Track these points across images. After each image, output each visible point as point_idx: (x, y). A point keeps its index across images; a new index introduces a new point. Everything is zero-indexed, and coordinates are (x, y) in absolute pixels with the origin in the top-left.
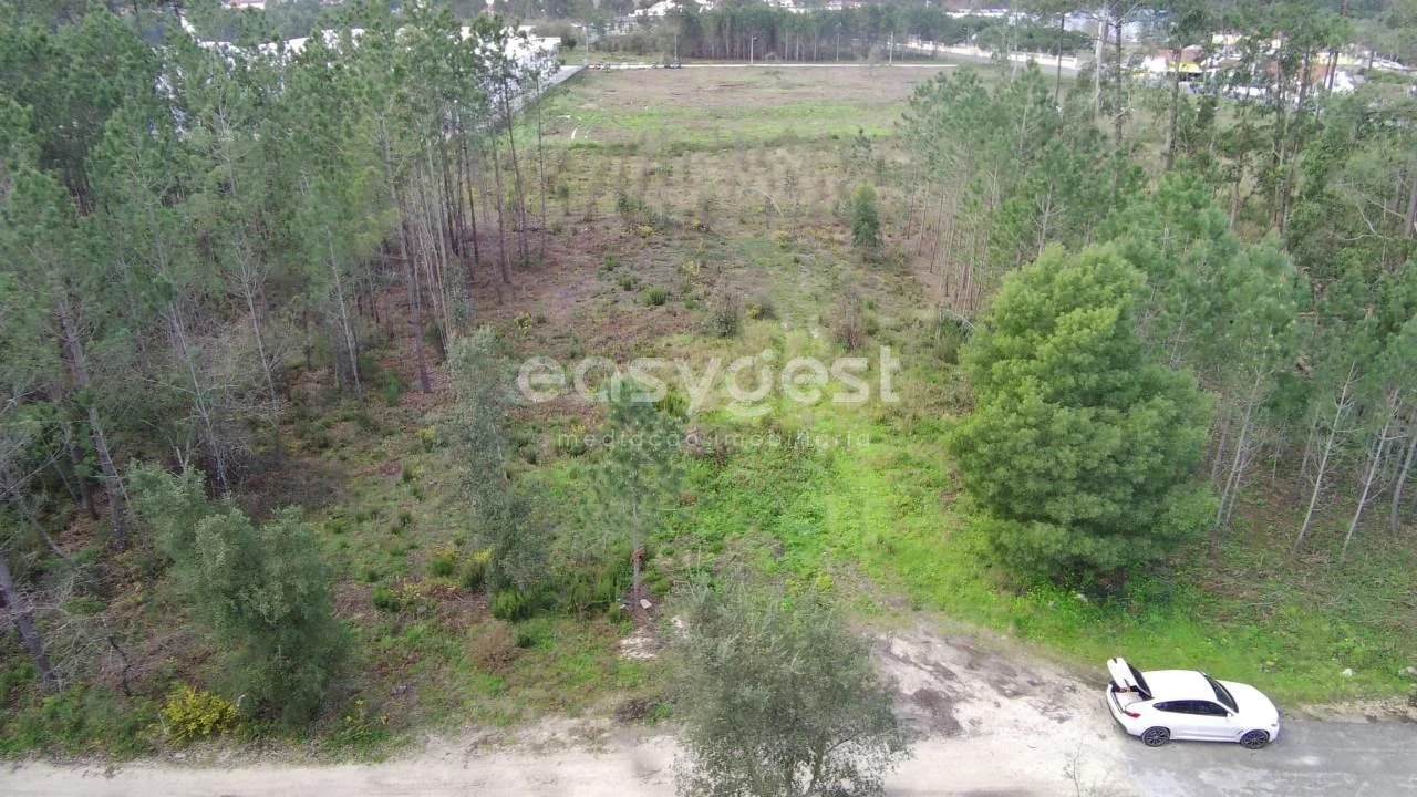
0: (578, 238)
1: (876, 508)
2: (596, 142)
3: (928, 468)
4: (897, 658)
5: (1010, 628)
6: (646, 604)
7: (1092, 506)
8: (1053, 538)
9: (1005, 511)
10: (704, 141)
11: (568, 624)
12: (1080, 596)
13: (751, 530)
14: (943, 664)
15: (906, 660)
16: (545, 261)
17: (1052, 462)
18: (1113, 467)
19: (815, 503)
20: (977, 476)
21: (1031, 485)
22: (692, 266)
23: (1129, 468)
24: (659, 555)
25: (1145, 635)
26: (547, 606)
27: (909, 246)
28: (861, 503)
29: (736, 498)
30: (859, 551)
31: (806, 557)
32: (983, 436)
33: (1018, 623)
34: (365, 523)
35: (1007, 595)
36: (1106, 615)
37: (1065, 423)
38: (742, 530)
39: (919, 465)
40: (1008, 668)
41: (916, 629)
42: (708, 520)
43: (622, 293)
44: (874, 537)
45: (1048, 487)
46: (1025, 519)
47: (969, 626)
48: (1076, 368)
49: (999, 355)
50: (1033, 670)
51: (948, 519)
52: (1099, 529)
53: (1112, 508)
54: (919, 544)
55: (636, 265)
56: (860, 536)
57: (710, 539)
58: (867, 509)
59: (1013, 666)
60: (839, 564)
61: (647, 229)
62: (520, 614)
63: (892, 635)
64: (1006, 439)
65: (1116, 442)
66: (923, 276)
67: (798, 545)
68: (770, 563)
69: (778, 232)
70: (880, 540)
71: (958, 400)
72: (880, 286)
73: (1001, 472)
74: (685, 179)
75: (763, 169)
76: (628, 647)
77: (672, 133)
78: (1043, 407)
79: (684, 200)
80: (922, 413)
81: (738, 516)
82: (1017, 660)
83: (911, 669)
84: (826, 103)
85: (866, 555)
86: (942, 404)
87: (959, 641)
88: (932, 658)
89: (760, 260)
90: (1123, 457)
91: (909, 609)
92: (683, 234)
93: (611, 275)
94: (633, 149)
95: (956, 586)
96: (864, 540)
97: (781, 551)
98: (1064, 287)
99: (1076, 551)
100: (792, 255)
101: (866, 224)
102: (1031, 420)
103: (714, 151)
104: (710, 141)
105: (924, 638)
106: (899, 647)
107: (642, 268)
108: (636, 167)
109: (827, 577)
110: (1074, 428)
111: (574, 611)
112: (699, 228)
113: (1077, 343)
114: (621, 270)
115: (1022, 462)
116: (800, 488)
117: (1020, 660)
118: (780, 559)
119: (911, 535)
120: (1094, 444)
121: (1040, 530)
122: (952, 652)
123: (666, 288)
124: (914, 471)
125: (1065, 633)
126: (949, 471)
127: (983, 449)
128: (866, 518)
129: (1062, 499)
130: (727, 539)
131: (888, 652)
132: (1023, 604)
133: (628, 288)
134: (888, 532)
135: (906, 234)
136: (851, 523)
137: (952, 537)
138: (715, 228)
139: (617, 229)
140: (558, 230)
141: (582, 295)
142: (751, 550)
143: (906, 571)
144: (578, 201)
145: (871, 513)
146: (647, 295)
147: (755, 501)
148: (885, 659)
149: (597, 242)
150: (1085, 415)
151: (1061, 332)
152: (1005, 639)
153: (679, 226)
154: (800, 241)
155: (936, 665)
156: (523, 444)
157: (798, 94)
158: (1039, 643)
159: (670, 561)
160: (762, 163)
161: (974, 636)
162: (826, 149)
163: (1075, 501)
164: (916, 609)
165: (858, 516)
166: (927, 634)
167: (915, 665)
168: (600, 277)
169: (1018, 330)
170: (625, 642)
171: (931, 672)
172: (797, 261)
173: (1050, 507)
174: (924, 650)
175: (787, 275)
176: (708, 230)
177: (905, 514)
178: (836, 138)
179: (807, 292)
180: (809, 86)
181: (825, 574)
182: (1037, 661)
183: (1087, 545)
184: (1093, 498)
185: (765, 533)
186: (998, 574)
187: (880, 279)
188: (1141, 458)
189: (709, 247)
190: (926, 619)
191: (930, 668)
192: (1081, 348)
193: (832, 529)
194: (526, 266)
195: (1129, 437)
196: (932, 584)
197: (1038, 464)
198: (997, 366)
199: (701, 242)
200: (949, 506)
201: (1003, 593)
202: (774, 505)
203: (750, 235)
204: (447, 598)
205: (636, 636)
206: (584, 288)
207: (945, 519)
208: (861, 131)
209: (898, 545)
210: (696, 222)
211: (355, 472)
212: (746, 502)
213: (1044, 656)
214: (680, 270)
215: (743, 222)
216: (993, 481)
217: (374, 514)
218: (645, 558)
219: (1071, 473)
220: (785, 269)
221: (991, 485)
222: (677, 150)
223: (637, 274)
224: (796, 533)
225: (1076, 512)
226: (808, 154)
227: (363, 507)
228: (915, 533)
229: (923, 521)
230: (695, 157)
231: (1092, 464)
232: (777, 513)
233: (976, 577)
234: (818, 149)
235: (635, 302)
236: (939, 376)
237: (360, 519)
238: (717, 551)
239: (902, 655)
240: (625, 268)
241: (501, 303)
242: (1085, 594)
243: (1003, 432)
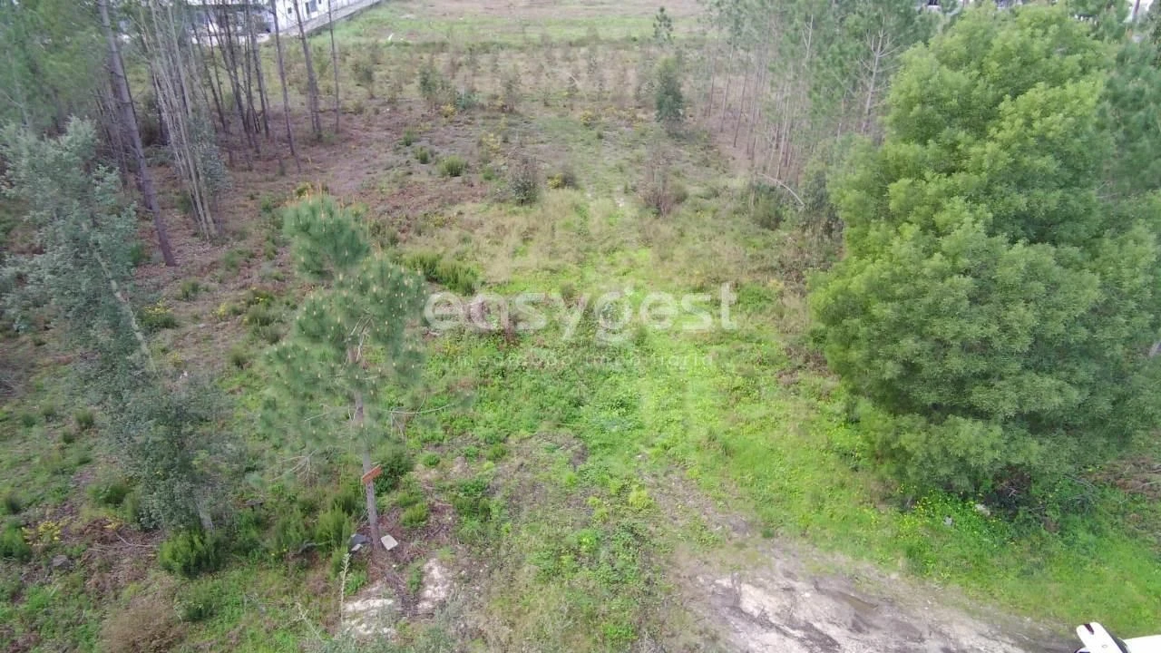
0: (379, 117)
1: (702, 392)
2: (410, 42)
3: (759, 342)
4: (751, 619)
5: (902, 562)
6: (390, 542)
7: (1051, 393)
9: (895, 399)
10: (513, 42)
11: (272, 579)
12: (980, 507)
13: (544, 427)
14: (818, 625)
15: (763, 622)
16: (342, 136)
17: (994, 328)
18: (1083, 333)
19: (625, 388)
20: (865, 351)
21: (956, 363)
22: (493, 140)
23: (1104, 335)
24: (420, 466)
25: (1079, 565)
26: (245, 551)
27: (713, 121)
28: (682, 388)
29: (527, 385)
30: (685, 452)
31: (616, 463)
32: (881, 290)
33: (910, 553)
34: (35, 429)
35: (890, 511)
36: (1021, 534)
37: (1022, 266)
38: (532, 428)
39: (748, 339)
40: (908, 627)
41: (770, 567)
42: (489, 415)
43: (417, 166)
44: (703, 432)
45: (982, 365)
46: (934, 413)
47: (843, 559)
48: (1023, 182)
50: (945, 629)
51: (795, 408)
52: (1036, 423)
53: (1075, 395)
54: (761, 441)
55: (436, 140)
56: (685, 430)
57: (490, 441)
58: (690, 395)
59: (914, 622)
60: (659, 471)
61: (450, 108)
63: (740, 579)
64: (922, 293)
65: (1093, 294)
66: (728, 150)
67: (605, 446)
68: (568, 474)
69: (582, 113)
70: (712, 438)
71: (783, 266)
72: (684, 159)
73: (909, 344)
74: (493, 71)
75: (567, 63)
76: (354, 615)
77: (483, 35)
78: (982, 240)
79: (487, 87)
80: (745, 280)
81: (528, 408)
82: (919, 612)
83: (772, 637)
84: (625, 16)
85: (693, 457)
86: (765, 270)
87: (834, 586)
88: (801, 615)
89: (563, 136)
90: (1093, 319)
91: (759, 535)
92: (487, 114)
93: (408, 149)
94: (443, 46)
95: (818, 501)
96: (690, 436)
97: (582, 456)
98: (1005, 58)
100: (595, 132)
101: (669, 101)
102: (964, 262)
103: (521, 49)
104: (519, 42)
105: (785, 582)
106: (752, 600)
107: (442, 143)
108: (442, 61)
109: (644, 493)
110: (1033, 272)
111: (282, 558)
112: (502, 109)
113: (1042, 138)
114: (417, 145)
115: (947, 328)
116: (606, 369)
117: (924, 614)
118: (581, 467)
119: (749, 428)
120: (1058, 298)
121: (968, 429)
122: (827, 606)
123: (464, 160)
124: (743, 346)
125: (975, 567)
126: (784, 345)
127: (878, 309)
128: (691, 406)
129: (999, 384)
130: (513, 441)
131: (736, 608)
132: (913, 524)
133: (424, 160)
134: (719, 425)
135: (706, 113)
136: (675, 414)
137: (803, 431)
138: (521, 109)
139: (420, 110)
140: (359, 110)
141: (375, 167)
142: (543, 454)
143: (748, 478)
144: (382, 89)
145: (695, 400)
146: (442, 166)
147: (551, 388)
148: (733, 621)
149: (398, 119)
150: (1044, 254)
151: (1009, 128)
152: (895, 577)
153: (482, 107)
154: (603, 119)
155: (808, 627)
156: (266, 322)
157: (598, 10)
158: (946, 583)
159: (433, 474)
160: (567, 59)
161: (853, 578)
162: (626, 48)
163: (1019, 385)
164: (768, 535)
165: (680, 404)
166: (789, 575)
167: (778, 629)
168: (397, 150)
170: (351, 607)
171: (801, 640)
172: (600, 137)
173: (979, 396)
174: (787, 603)
175: (590, 149)
176: (511, 111)
177: (738, 400)
178: (635, 40)
179: (612, 164)
180: (610, 4)
181: (641, 487)
182: (945, 613)
184: (1049, 381)
185: (562, 431)
186: (867, 481)
187: (686, 153)
188: (1121, 319)
189: (510, 125)
190: (784, 551)
191: (799, 633)
192: (1045, 144)
193: (648, 421)
194: (318, 140)
195: (1112, 285)
196: (784, 497)
197: (974, 331)
198: (898, 188)
199: (504, 119)
200: (792, 388)
201: (883, 508)
202: (573, 393)
203: (553, 115)
204: (104, 540)
205: (369, 596)
206: (377, 161)
207: (788, 406)
208: (662, 10)
209: (733, 443)
210: (499, 103)
211: (47, 360)
212: (539, 389)
213: (956, 605)
214: (480, 144)
215: (547, 105)
216: (892, 357)
217: (50, 415)
218: (393, 474)
219: (1023, 343)
220: (589, 144)
221: (890, 364)
222: (485, 48)
223: (436, 149)
224: (603, 430)
225: (1021, 402)
226: (610, 52)
228: (754, 426)
229: (759, 410)
230: (502, 54)
231: (1056, 328)
232: (578, 403)
233: (842, 485)
234: (618, 48)
235: (430, 173)
236: (758, 241)
237: (29, 423)
238: (496, 458)
239: (756, 613)
240: (424, 143)
241: (283, 174)
242: (986, 504)
243: (921, 283)
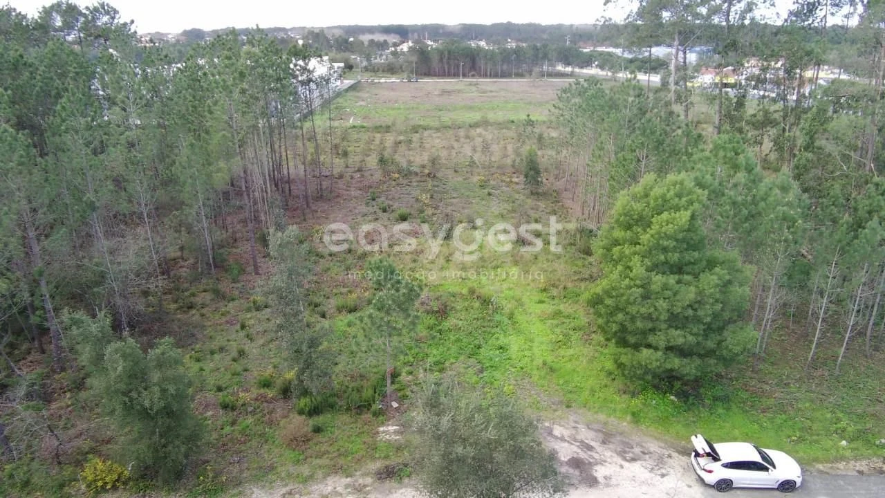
0: (354, 181)
1: (542, 343)
2: (365, 124)
3: (574, 319)
4: (556, 438)
5: (629, 418)
6: (395, 405)
7: (678, 337)
8: (654, 358)
9: (623, 343)
10: (432, 124)
11: (345, 418)
12: (672, 397)
13: (462, 358)
14: (586, 441)
15: (562, 439)
16: (333, 194)
17: (652, 309)
18: (690, 312)
19: (503, 340)
20: (605, 319)
21: (639, 324)
22: (425, 197)
23: (700, 313)
24: (404, 374)
25: (715, 421)
26: (332, 406)
27: (560, 185)
28: (532, 341)
29: (453, 338)
30: (531, 370)
31: (497, 375)
32: (608, 293)
33: (633, 414)
34: (215, 355)
35: (626, 397)
36: (689, 409)
37: (659, 283)
38: (457, 358)
39: (568, 317)
40: (628, 443)
41: (568, 418)
42: (435, 352)
43: (380, 214)
44: (541, 361)
45: (650, 325)
46: (636, 347)
47: (602, 417)
48: (665, 250)
49: (616, 243)
50: (644, 444)
51: (587, 350)
52: (682, 352)
53: (690, 338)
54: (569, 366)
55: (390, 197)
56: (532, 361)
57: (436, 363)
58: (536, 344)
59: (630, 442)
60: (518, 379)
61: (397, 175)
62: (315, 411)
63: (554, 424)
64: (622, 295)
65: (692, 296)
66: (568, 203)
67: (492, 367)
68: (475, 379)
69: (479, 178)
70: (545, 364)
71: (592, 278)
72: (541, 209)
73: (620, 316)
74: (420, 147)
75: (468, 140)
76: (384, 432)
77: (412, 119)
78: (645, 274)
79: (420, 159)
80: (570, 285)
81: (454, 349)
82: (634, 438)
83: (566, 444)
84: (506, 102)
85: (535, 372)
86: (582, 280)
87: (596, 426)
88: (579, 437)
89: (467, 194)
90: (696, 306)
91: (564, 407)
92: (418, 179)
93: (374, 203)
94: (388, 129)
95: (593, 392)
96: (534, 363)
97: (481, 371)
98: (656, 199)
99: (668, 366)
100: (486, 191)
101: (532, 171)
102: (638, 282)
103: (438, 130)
104: (436, 124)
105: (574, 425)
106: (558, 431)
107: (393, 198)
108: (390, 139)
109: (511, 387)
110: (665, 287)
111: (348, 409)
112: (429, 175)
113: (665, 234)
114: (379, 200)
115: (633, 309)
116: (493, 331)
117: (636, 438)
118: (481, 375)
119: (564, 360)
120: (678, 297)
121: (645, 352)
122: (592, 434)
123: (408, 211)
124: (565, 321)
125: (663, 421)
126: (586, 320)
127: (608, 301)
128: (536, 350)
129: (659, 333)
130: (447, 364)
131: (550, 433)
132: (636, 403)
133: (384, 211)
134: (549, 359)
135: (557, 177)
136: (526, 353)
137: (591, 361)
138: (439, 175)
139: (378, 176)
140: (341, 177)
141: (356, 215)
142: (462, 370)
143: (561, 382)
144: (354, 160)
145: (538, 347)
146: (396, 215)
147: (464, 340)
148: (549, 438)
149: (366, 183)
150: (672, 280)
151: (655, 227)
152: (625, 425)
153: (416, 174)
154: (492, 182)
155: (582, 442)
156: (316, 305)
157: (488, 97)
158: (647, 427)
159: (410, 377)
160: (467, 137)
161: (605, 423)
162: (507, 128)
163: (666, 333)
164: (568, 407)
165: (530, 348)
166: (576, 422)
167: (568, 442)
168: (367, 204)
169: (629, 227)
170: (381, 429)
171: (578, 446)
172: (489, 194)
173: (651, 339)
174: (574, 432)
175: (484, 202)
176: (434, 176)
177: (560, 347)
178: (513, 122)
179: (497, 213)
180: (497, 92)
181: (509, 385)
182: (646, 439)
183: (675, 362)
184: (678, 332)
185: (471, 360)
186: (619, 383)
187: (542, 205)
188: (708, 307)
189: (434, 186)
190: (575, 413)
191: (578, 444)
192: (668, 237)
193: (514, 357)
194: (320, 197)
195: (700, 293)
196: (578, 390)
197: (643, 310)
198: (616, 250)
199: (430, 184)
200: (588, 341)
201: (623, 396)
202: (476, 342)
203: (460, 179)
204: (267, 402)
205: (389, 425)
206: (357, 211)
207: (585, 351)
208: (528, 116)
209: (556, 366)
210: (427, 171)
211: (209, 323)
212: (458, 340)
213: (651, 436)
214: (417, 200)
215: (456, 171)
216: (614, 322)
217: (222, 349)
218: (395, 375)
219: (664, 316)
220: (483, 199)
221: (614, 325)
222: (415, 129)
223: (391, 203)
224: (491, 359)
225: (669, 341)
226: (496, 132)
227: (215, 345)
228: (566, 359)
229: (571, 352)
230: (426, 133)
231: (678, 310)
232: (479, 347)
233: (606, 386)
234: (503, 129)
235: (389, 219)
236: (580, 263)
237: (212, 353)
238: (441, 371)
239: (559, 436)
240: (383, 199)
241: (305, 220)
242: (675, 396)
243: (622, 291)
